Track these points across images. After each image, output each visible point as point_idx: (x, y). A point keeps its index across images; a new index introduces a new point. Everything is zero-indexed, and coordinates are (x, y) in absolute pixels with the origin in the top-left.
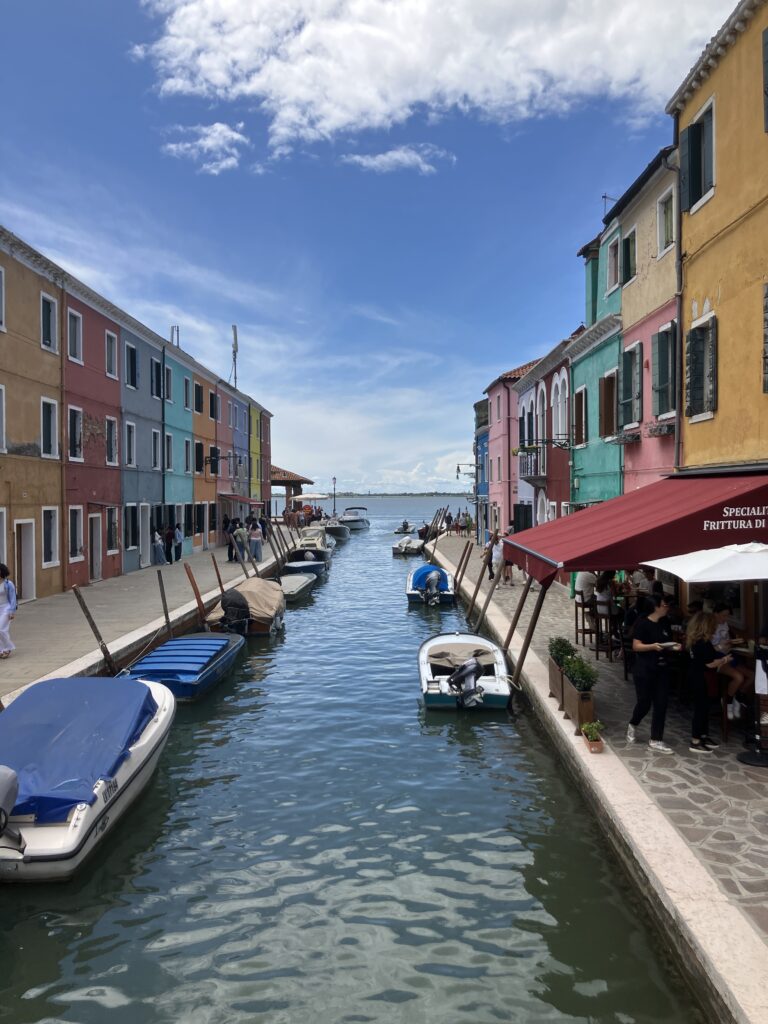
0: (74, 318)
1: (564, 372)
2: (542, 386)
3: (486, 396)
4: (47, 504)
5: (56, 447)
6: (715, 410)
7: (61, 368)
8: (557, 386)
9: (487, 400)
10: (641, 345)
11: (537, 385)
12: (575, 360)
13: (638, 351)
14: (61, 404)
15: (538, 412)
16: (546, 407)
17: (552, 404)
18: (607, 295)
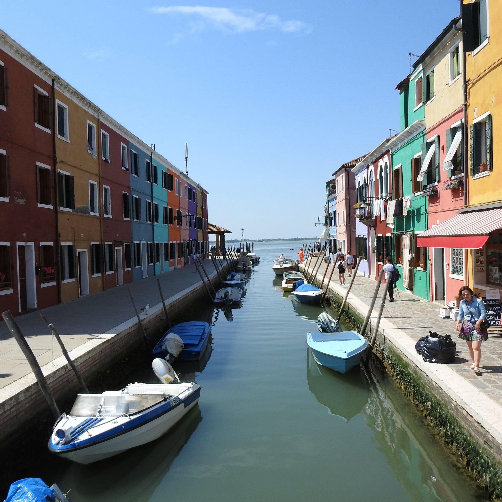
0: (104, 136)
1: (386, 159)
2: (372, 167)
3: (334, 177)
4: (93, 241)
5: (97, 209)
6: (491, 170)
7: (99, 164)
8: (381, 167)
10: (439, 136)
11: (368, 167)
12: (394, 150)
13: (436, 141)
14: (99, 184)
15: (369, 184)
16: (374, 180)
17: (378, 177)
18: (414, 110)
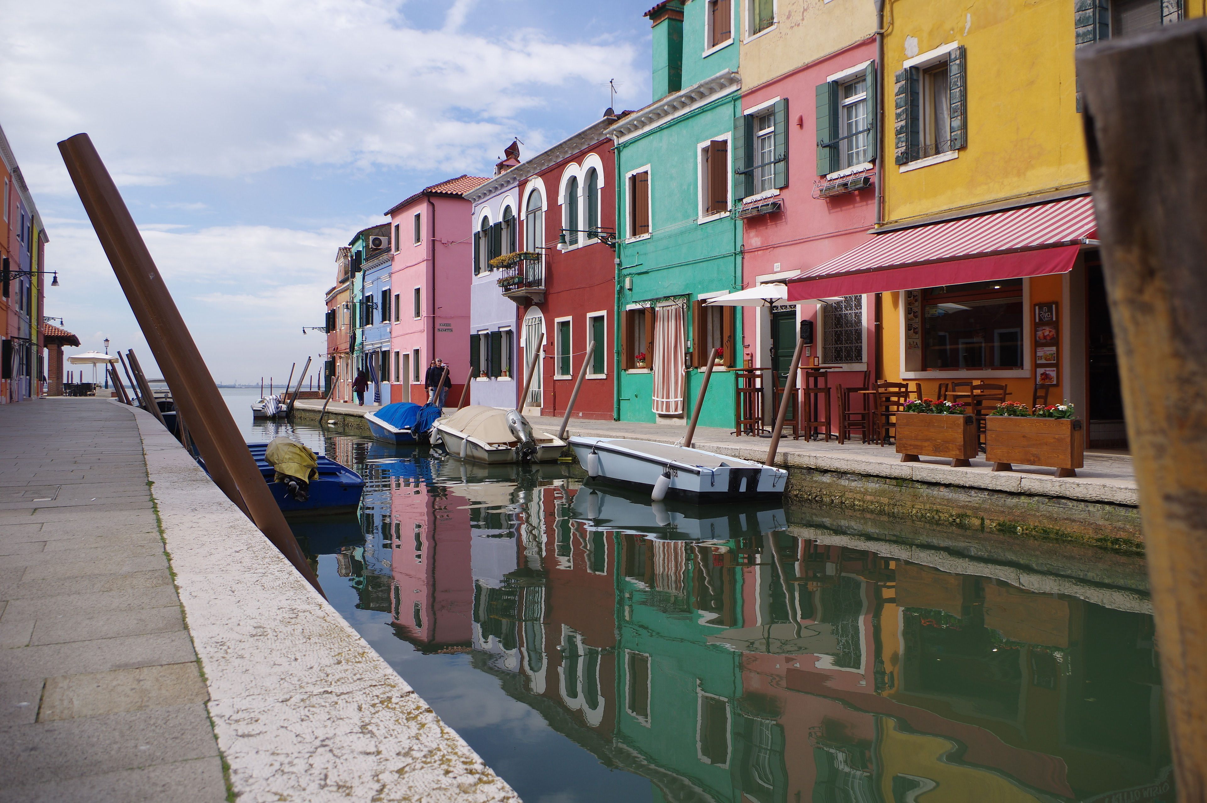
1: (594, 160)
2: (537, 183)
3: (388, 219)
6: (963, 148)
8: (573, 180)
9: (389, 224)
10: (787, 101)
11: (522, 185)
12: (622, 140)
13: (780, 109)
15: (523, 217)
16: (545, 208)
17: (562, 199)
18: (704, 55)
